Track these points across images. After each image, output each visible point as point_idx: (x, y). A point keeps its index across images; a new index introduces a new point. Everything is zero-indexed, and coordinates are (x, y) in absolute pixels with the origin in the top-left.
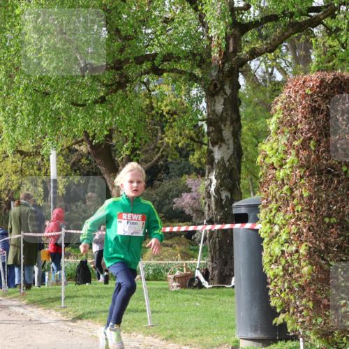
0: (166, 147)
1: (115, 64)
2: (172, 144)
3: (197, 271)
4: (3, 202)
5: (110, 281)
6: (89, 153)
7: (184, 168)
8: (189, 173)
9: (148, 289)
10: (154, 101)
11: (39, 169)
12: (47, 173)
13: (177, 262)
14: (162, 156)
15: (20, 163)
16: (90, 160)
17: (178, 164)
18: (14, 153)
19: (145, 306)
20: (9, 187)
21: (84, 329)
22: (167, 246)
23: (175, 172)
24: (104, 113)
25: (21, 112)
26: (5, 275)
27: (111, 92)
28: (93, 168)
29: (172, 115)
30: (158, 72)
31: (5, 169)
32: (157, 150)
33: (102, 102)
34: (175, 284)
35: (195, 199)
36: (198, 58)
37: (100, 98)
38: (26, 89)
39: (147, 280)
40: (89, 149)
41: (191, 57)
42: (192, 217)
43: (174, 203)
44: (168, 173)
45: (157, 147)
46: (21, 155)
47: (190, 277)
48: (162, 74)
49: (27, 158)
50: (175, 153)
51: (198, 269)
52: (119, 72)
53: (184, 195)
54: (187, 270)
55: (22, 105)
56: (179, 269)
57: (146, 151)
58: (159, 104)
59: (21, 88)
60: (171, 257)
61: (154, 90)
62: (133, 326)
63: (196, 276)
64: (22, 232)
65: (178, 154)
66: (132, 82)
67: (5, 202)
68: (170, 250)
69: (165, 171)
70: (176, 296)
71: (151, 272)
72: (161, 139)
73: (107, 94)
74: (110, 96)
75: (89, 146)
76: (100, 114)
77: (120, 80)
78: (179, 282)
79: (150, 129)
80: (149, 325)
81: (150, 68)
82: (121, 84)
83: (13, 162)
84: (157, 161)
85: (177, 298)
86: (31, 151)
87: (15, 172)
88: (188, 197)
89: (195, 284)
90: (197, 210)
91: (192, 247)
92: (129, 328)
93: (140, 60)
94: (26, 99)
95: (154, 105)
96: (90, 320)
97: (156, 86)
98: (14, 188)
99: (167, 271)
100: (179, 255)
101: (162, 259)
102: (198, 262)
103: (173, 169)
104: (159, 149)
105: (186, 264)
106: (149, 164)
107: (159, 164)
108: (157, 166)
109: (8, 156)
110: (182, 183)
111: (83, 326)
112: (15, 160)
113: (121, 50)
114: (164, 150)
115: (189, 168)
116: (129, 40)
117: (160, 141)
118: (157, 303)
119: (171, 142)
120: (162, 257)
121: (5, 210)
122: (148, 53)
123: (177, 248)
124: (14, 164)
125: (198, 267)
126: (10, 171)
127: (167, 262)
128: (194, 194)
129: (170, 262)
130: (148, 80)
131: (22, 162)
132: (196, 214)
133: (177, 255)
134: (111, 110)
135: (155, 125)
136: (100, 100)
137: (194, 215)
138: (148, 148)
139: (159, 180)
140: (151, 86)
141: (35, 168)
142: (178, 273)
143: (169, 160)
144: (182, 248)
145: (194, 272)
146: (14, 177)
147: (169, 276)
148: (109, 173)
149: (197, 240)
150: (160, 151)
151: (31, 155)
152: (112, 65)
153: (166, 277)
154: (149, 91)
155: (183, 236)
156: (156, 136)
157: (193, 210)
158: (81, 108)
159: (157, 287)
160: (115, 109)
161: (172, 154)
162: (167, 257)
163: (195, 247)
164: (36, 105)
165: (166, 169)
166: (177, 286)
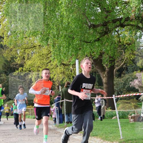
0: (126, 59)
1: (103, 24)
2: (129, 58)
3: (142, 114)
4: (56, 86)
5: (103, 120)
6: (93, 63)
7: (135, 68)
8: (137, 71)
9: (120, 123)
10: (121, 39)
11: (71, 71)
12: (75, 73)
13: (132, 110)
14: (125, 63)
15: (63, 69)
16: (93, 67)
17: (132, 66)
18: (60, 65)
19: (119, 130)
20: (59, 80)
21: (92, 141)
22: (128, 103)
23: (131, 70)
24: (99, 45)
25: (63, 47)
26: (58, 118)
27: (102, 36)
28: (94, 70)
29: (129, 45)
30: (122, 26)
31: (57, 72)
32: (122, 60)
33: (98, 41)
34: (132, 120)
35: (140, 82)
36: (140, 18)
37: (97, 39)
38: (65, 36)
39: (119, 118)
40: (93, 61)
41: (137, 18)
42: (139, 90)
43: (130, 84)
44: (127, 71)
45: (122, 59)
46: (64, 65)
47: (138, 117)
48: (124, 27)
49: (66, 66)
50: (131, 61)
51: (142, 113)
52: (105, 27)
53: (135, 80)
54: (137, 113)
55: (63, 44)
56: (133, 113)
57: (118, 62)
58: (123, 40)
59: (63, 36)
60: (130, 108)
61: (121, 34)
62: (114, 139)
63: (141, 116)
64: (65, 99)
65: (132, 62)
66: (110, 31)
67: (57, 86)
68: (129, 105)
69: (126, 70)
70: (132, 125)
71: (121, 115)
72: (124, 56)
73: (100, 37)
74: (102, 38)
75: (92, 60)
76: (97, 46)
77: (106, 31)
78: (134, 119)
79: (119, 51)
80: (121, 138)
81: (119, 24)
82: (106, 32)
83: (60, 69)
84: (123, 66)
85: (133, 126)
86: (68, 63)
87: (61, 73)
88: (137, 81)
89: (141, 120)
90: (141, 87)
91: (139, 103)
92: (112, 140)
93: (114, 21)
94: (65, 41)
95: (121, 41)
96: (95, 137)
97: (122, 32)
98: (61, 80)
99: (128, 114)
100: (133, 107)
101: (125, 109)
102: (142, 110)
103: (130, 69)
104: (123, 60)
105: (136, 111)
106: (119, 67)
107: (123, 67)
108: (123, 68)
109: (58, 66)
110: (134, 75)
111: (92, 139)
112: (61, 67)
113: (106, 17)
114: (125, 61)
115: (137, 68)
116: (110, 12)
117: (124, 57)
118: (124, 128)
119: (129, 57)
120: (125, 108)
121: (57, 89)
122: (118, 18)
123: (133, 104)
124: (60, 70)
125: (142, 112)
126: (59, 73)
127: (128, 110)
128: (139, 80)
129: (129, 110)
130: (118, 30)
131: (64, 68)
132: (141, 89)
133: (132, 107)
134: (102, 44)
135: (121, 50)
136: (97, 40)
137: (140, 89)
138: (118, 60)
139: (123, 74)
140: (119, 32)
141: (69, 71)
142: (133, 115)
143: (128, 65)
144: (134, 104)
145: (140, 114)
146: (60, 75)
147: (129, 116)
148: (102, 72)
149: (141, 100)
150: (124, 61)
151: (67, 66)
152: (102, 24)
153: (128, 117)
154: (119, 35)
155: (135, 99)
156: (122, 55)
157: (139, 87)
158: (89, 44)
159: (124, 121)
160: (103, 43)
161: (129, 62)
162: (127, 108)
163: (140, 103)
164: (69, 43)
165: (127, 69)
166: (133, 121)
